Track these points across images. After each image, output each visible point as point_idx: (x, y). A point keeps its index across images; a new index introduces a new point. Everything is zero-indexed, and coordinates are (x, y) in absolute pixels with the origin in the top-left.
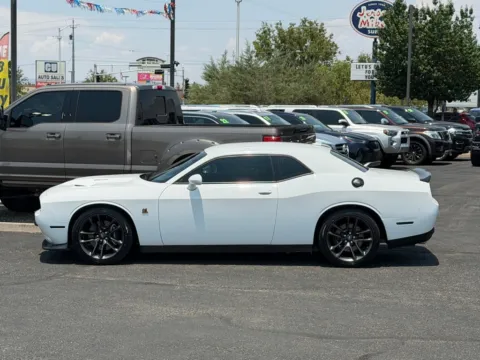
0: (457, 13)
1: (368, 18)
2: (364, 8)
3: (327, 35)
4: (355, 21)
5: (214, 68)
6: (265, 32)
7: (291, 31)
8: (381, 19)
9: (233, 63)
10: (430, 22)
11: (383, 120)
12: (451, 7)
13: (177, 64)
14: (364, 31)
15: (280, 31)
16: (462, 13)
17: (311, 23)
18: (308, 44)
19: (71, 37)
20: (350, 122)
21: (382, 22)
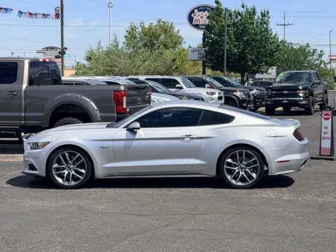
0: (258, 14)
1: (199, 17)
2: (196, 11)
3: (176, 31)
4: (190, 19)
5: (92, 52)
6: (132, 29)
7: (150, 28)
8: (208, 18)
9: (105, 49)
10: (240, 20)
11: (207, 85)
12: (254, 9)
13: (66, 49)
14: (197, 26)
15: (143, 28)
16: (262, 13)
17: (164, 22)
18: (162, 37)
20: (184, 86)
21: (208, 21)
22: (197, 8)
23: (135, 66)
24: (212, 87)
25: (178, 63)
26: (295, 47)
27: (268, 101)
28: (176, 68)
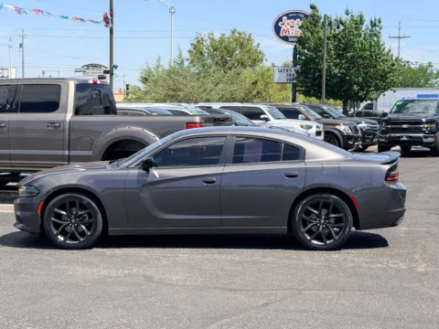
0: (367, 23)
1: (289, 27)
2: (285, 18)
3: (255, 44)
4: (277, 29)
5: (149, 72)
6: (198, 42)
7: (222, 41)
8: (300, 27)
9: (167, 67)
10: (343, 30)
11: (300, 116)
12: (361, 17)
13: (116, 67)
14: (286, 39)
15: (212, 39)
16: (371, 22)
17: (240, 33)
18: (237, 52)
19: (21, 46)
20: (270, 117)
21: (300, 31)
22: (287, 15)
23: (205, 91)
24: (307, 119)
25: (260, 86)
26: (413, 67)
27: (381, 137)
28: (258, 93)
